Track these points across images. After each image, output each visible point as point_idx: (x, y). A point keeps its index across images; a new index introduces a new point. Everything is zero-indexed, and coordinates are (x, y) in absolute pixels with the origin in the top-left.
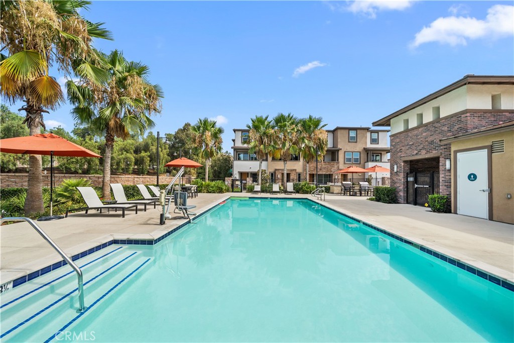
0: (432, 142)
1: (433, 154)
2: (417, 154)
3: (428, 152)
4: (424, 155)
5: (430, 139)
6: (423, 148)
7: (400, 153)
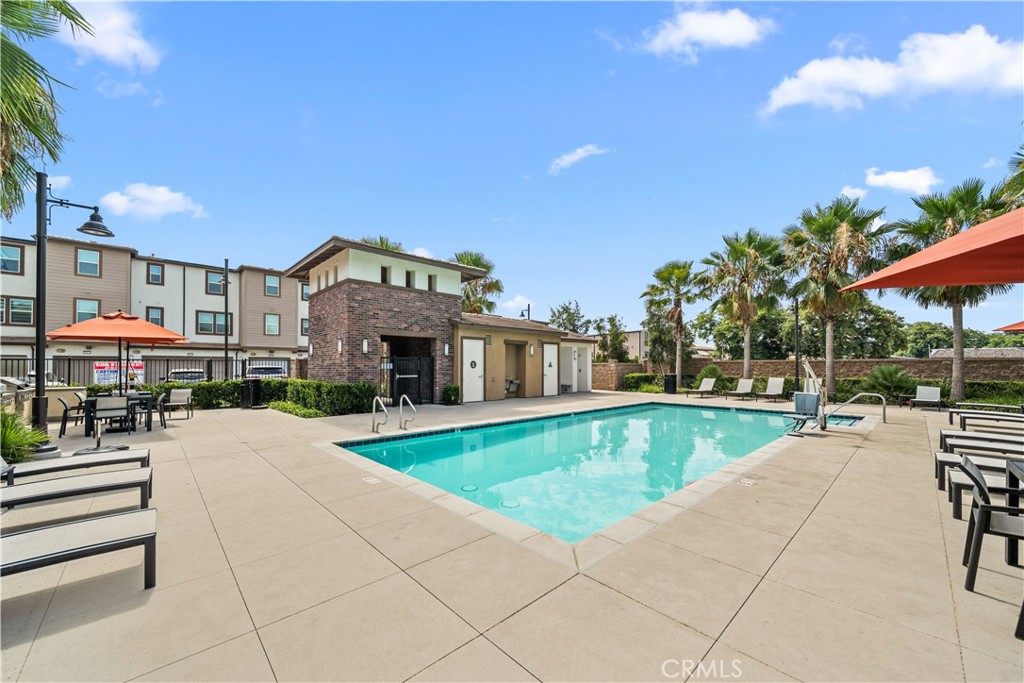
0: (427, 318)
1: (428, 334)
2: (406, 329)
3: (422, 329)
4: (416, 332)
5: (426, 313)
6: (416, 323)
7: (375, 321)
